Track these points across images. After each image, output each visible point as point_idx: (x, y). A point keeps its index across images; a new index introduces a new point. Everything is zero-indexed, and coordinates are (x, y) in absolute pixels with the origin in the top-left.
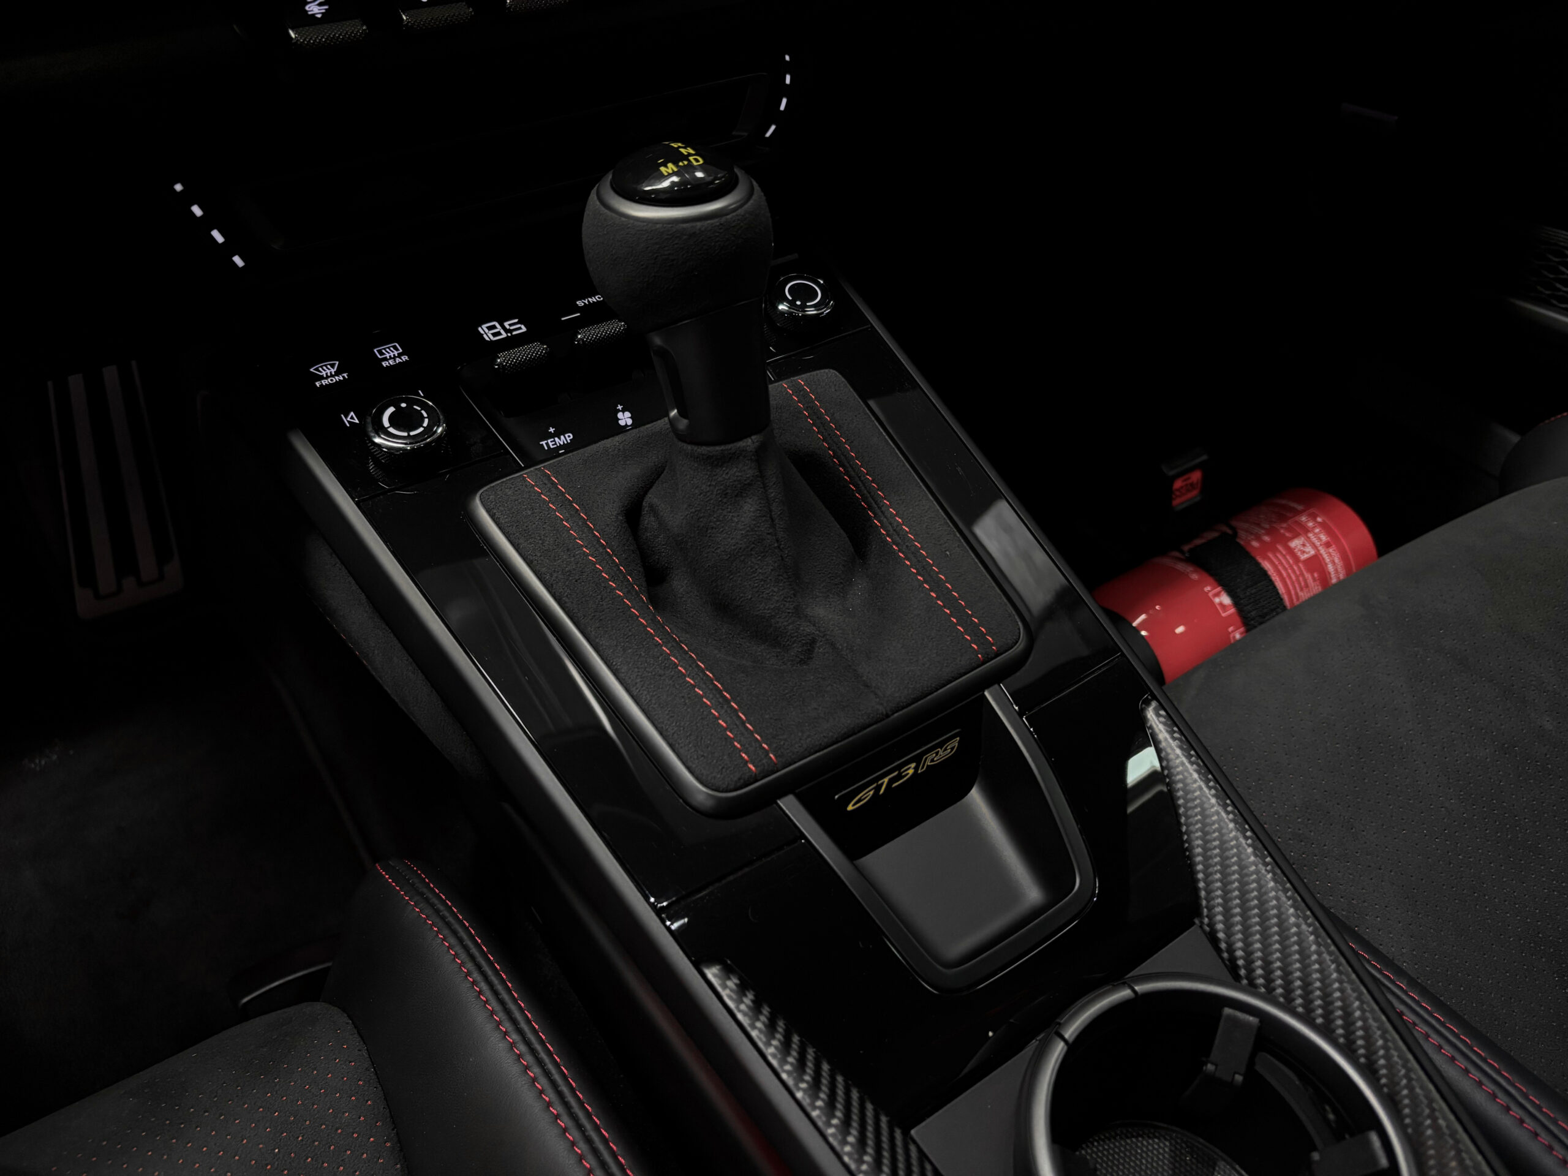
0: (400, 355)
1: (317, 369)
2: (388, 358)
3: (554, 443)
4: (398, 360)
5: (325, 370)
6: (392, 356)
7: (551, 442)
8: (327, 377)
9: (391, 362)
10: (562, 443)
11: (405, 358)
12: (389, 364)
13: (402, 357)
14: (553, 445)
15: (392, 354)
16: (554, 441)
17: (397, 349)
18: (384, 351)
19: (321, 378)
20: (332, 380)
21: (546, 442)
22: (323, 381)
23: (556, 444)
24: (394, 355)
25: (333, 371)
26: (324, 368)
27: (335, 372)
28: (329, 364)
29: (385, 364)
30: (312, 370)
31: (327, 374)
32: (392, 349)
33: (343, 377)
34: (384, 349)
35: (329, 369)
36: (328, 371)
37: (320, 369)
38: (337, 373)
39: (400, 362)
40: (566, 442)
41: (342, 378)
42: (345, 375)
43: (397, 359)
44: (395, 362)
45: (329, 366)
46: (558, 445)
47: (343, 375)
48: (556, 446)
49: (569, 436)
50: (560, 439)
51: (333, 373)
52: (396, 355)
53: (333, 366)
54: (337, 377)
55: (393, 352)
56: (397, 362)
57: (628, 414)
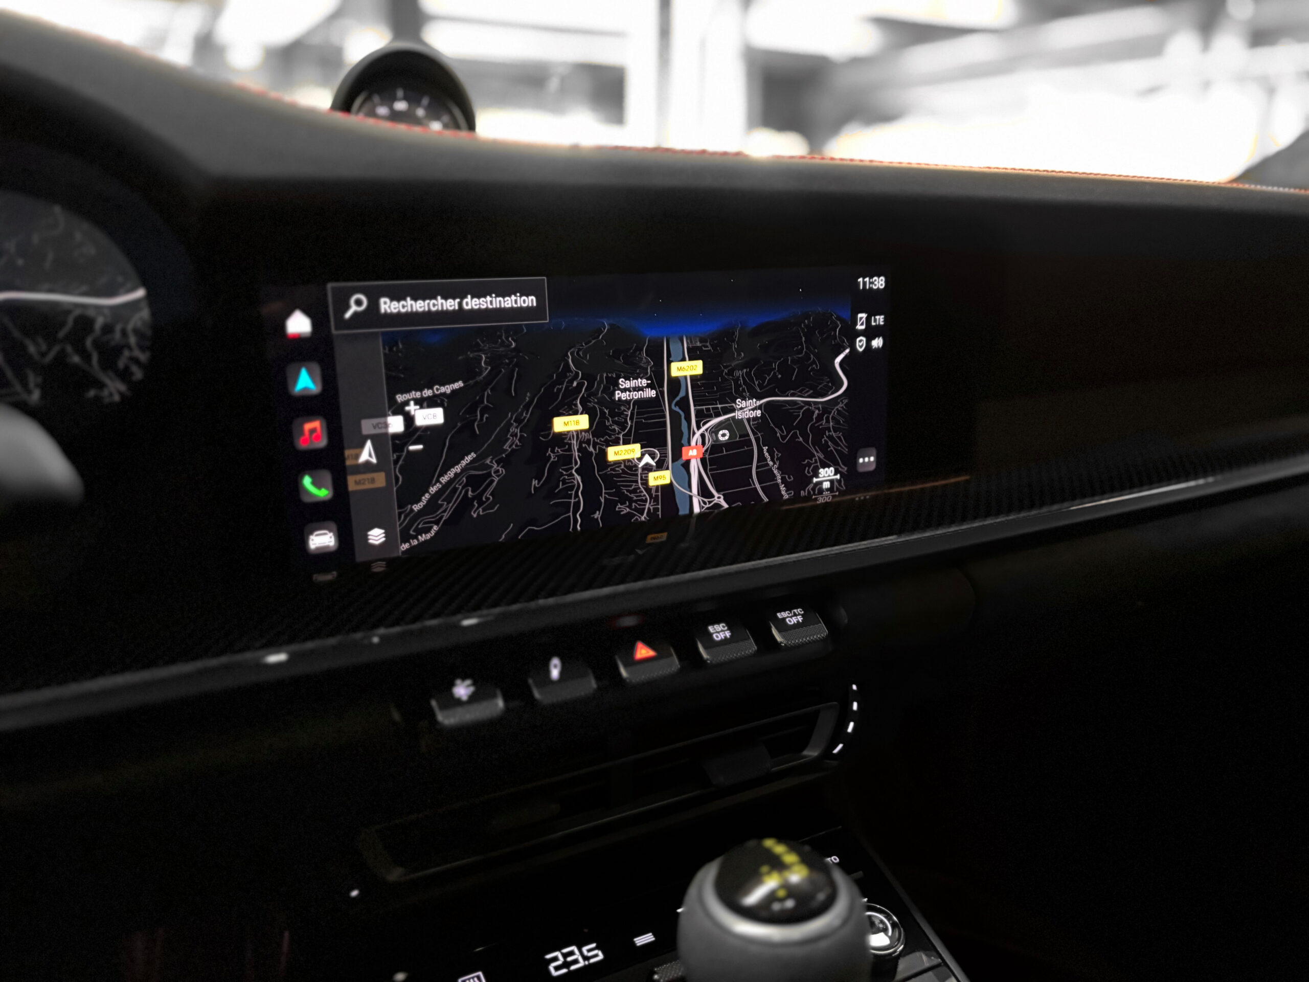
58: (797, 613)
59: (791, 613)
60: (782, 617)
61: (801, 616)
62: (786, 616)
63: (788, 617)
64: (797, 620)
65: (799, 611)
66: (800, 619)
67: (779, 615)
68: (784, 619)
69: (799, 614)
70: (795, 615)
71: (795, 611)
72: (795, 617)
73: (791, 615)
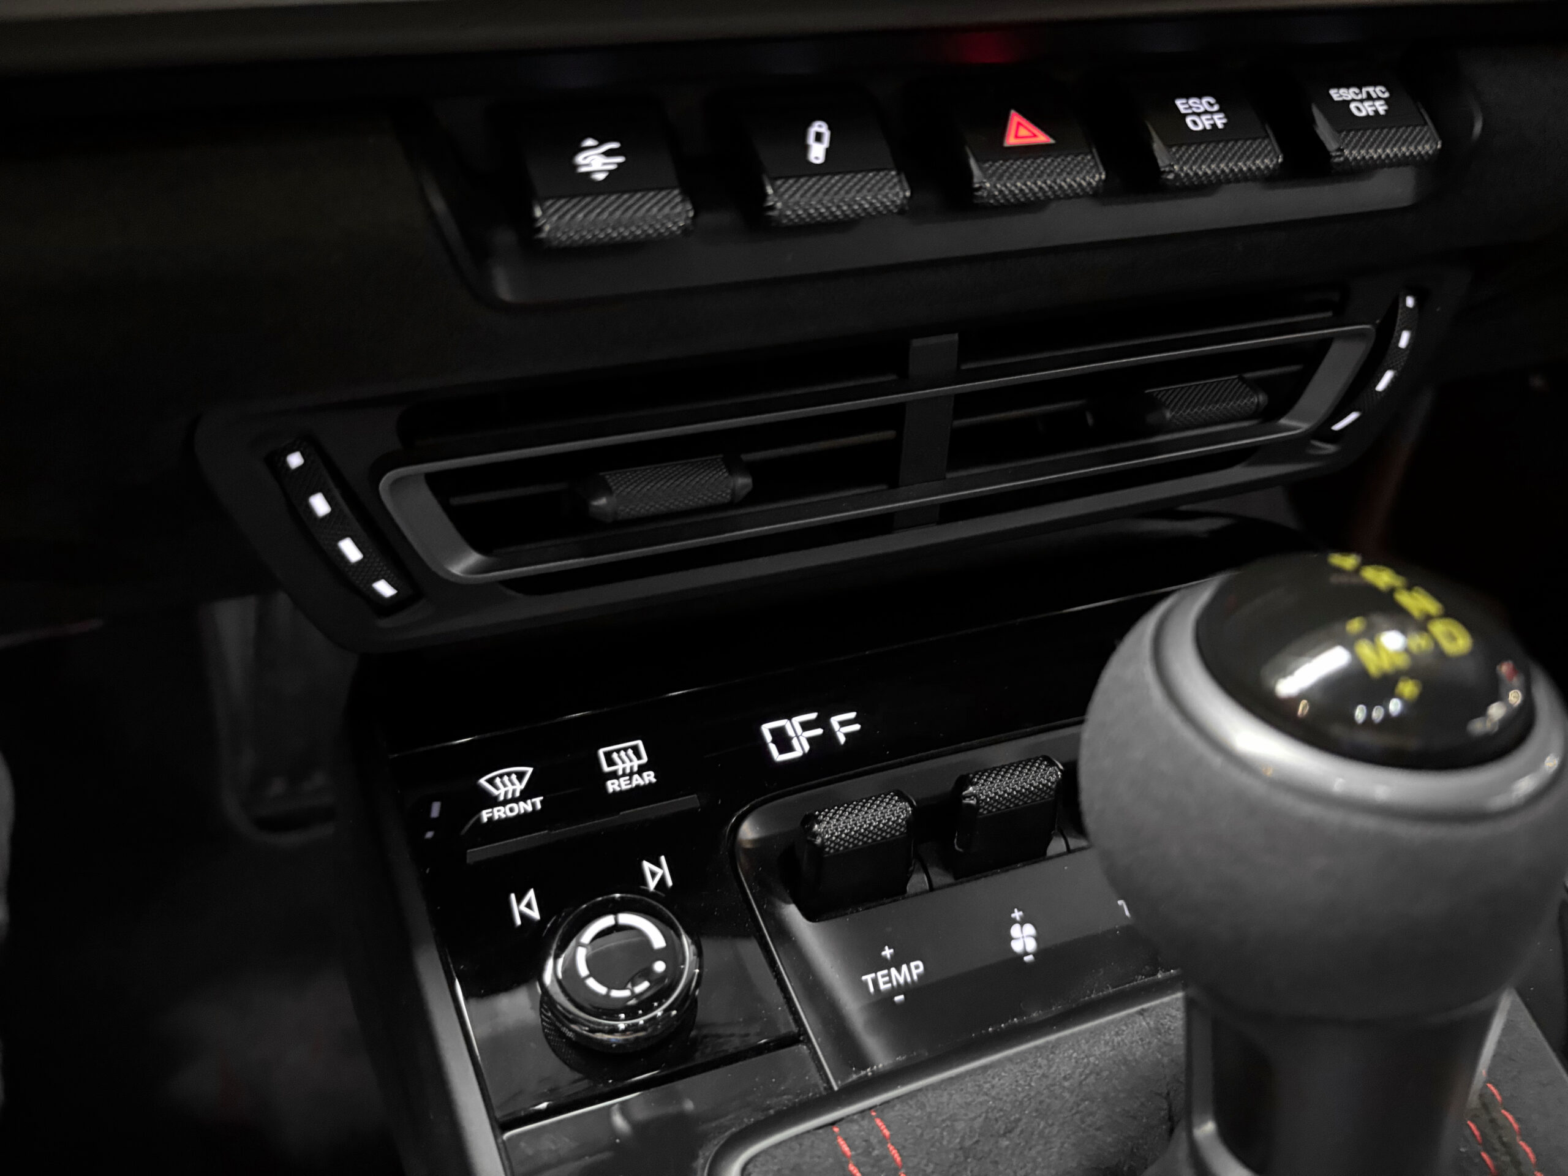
0: (642, 769)
1: (491, 781)
2: (620, 773)
3: (887, 979)
4: (637, 780)
5: (505, 785)
6: (628, 771)
7: (883, 976)
8: (505, 803)
9: (623, 784)
10: (902, 981)
11: (649, 777)
12: (619, 786)
13: (645, 774)
14: (885, 983)
15: (628, 765)
16: (889, 975)
17: (639, 757)
18: (615, 756)
19: (493, 802)
20: (511, 810)
21: (873, 975)
22: (495, 809)
23: (890, 981)
24: (631, 768)
25: (519, 787)
26: (506, 778)
27: (522, 792)
28: (517, 773)
29: (612, 786)
30: (483, 781)
31: (506, 793)
32: (630, 752)
33: (534, 805)
34: (618, 751)
35: (513, 784)
36: (510, 788)
37: (498, 780)
38: (525, 796)
39: (638, 786)
40: (909, 979)
41: (530, 808)
42: (538, 801)
43: (636, 777)
44: (630, 783)
45: (514, 777)
46: (895, 983)
47: (534, 800)
48: (889, 985)
49: (917, 967)
50: (899, 971)
51: (518, 794)
52: (636, 769)
53: (520, 776)
54: (522, 804)
55: (631, 761)
56: (634, 784)
57: (1029, 929)
58: (1374, 96)
59: (1361, 92)
60: (1340, 99)
61: (1382, 102)
62: (1349, 98)
63: (1353, 100)
64: (1374, 108)
65: (1379, 91)
66: (1382, 108)
67: (1333, 93)
68: (1346, 103)
69: (1379, 98)
70: (1369, 97)
71: (1371, 89)
72: (1370, 103)
73: (1360, 97)
